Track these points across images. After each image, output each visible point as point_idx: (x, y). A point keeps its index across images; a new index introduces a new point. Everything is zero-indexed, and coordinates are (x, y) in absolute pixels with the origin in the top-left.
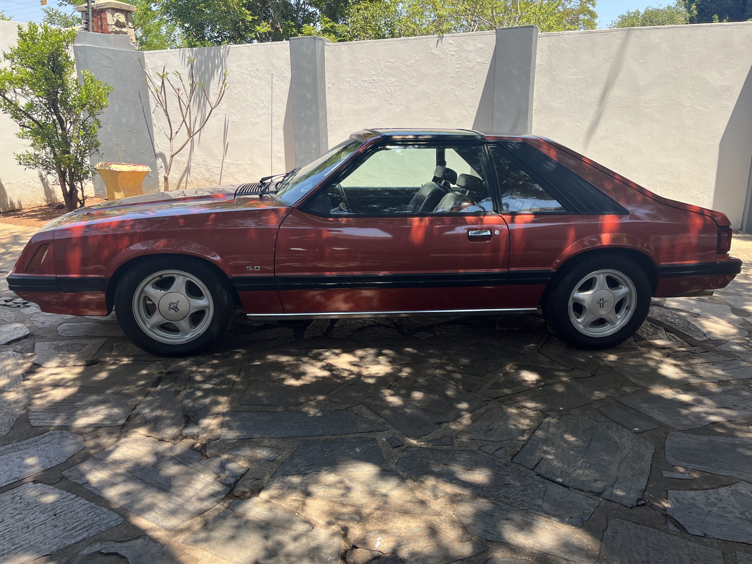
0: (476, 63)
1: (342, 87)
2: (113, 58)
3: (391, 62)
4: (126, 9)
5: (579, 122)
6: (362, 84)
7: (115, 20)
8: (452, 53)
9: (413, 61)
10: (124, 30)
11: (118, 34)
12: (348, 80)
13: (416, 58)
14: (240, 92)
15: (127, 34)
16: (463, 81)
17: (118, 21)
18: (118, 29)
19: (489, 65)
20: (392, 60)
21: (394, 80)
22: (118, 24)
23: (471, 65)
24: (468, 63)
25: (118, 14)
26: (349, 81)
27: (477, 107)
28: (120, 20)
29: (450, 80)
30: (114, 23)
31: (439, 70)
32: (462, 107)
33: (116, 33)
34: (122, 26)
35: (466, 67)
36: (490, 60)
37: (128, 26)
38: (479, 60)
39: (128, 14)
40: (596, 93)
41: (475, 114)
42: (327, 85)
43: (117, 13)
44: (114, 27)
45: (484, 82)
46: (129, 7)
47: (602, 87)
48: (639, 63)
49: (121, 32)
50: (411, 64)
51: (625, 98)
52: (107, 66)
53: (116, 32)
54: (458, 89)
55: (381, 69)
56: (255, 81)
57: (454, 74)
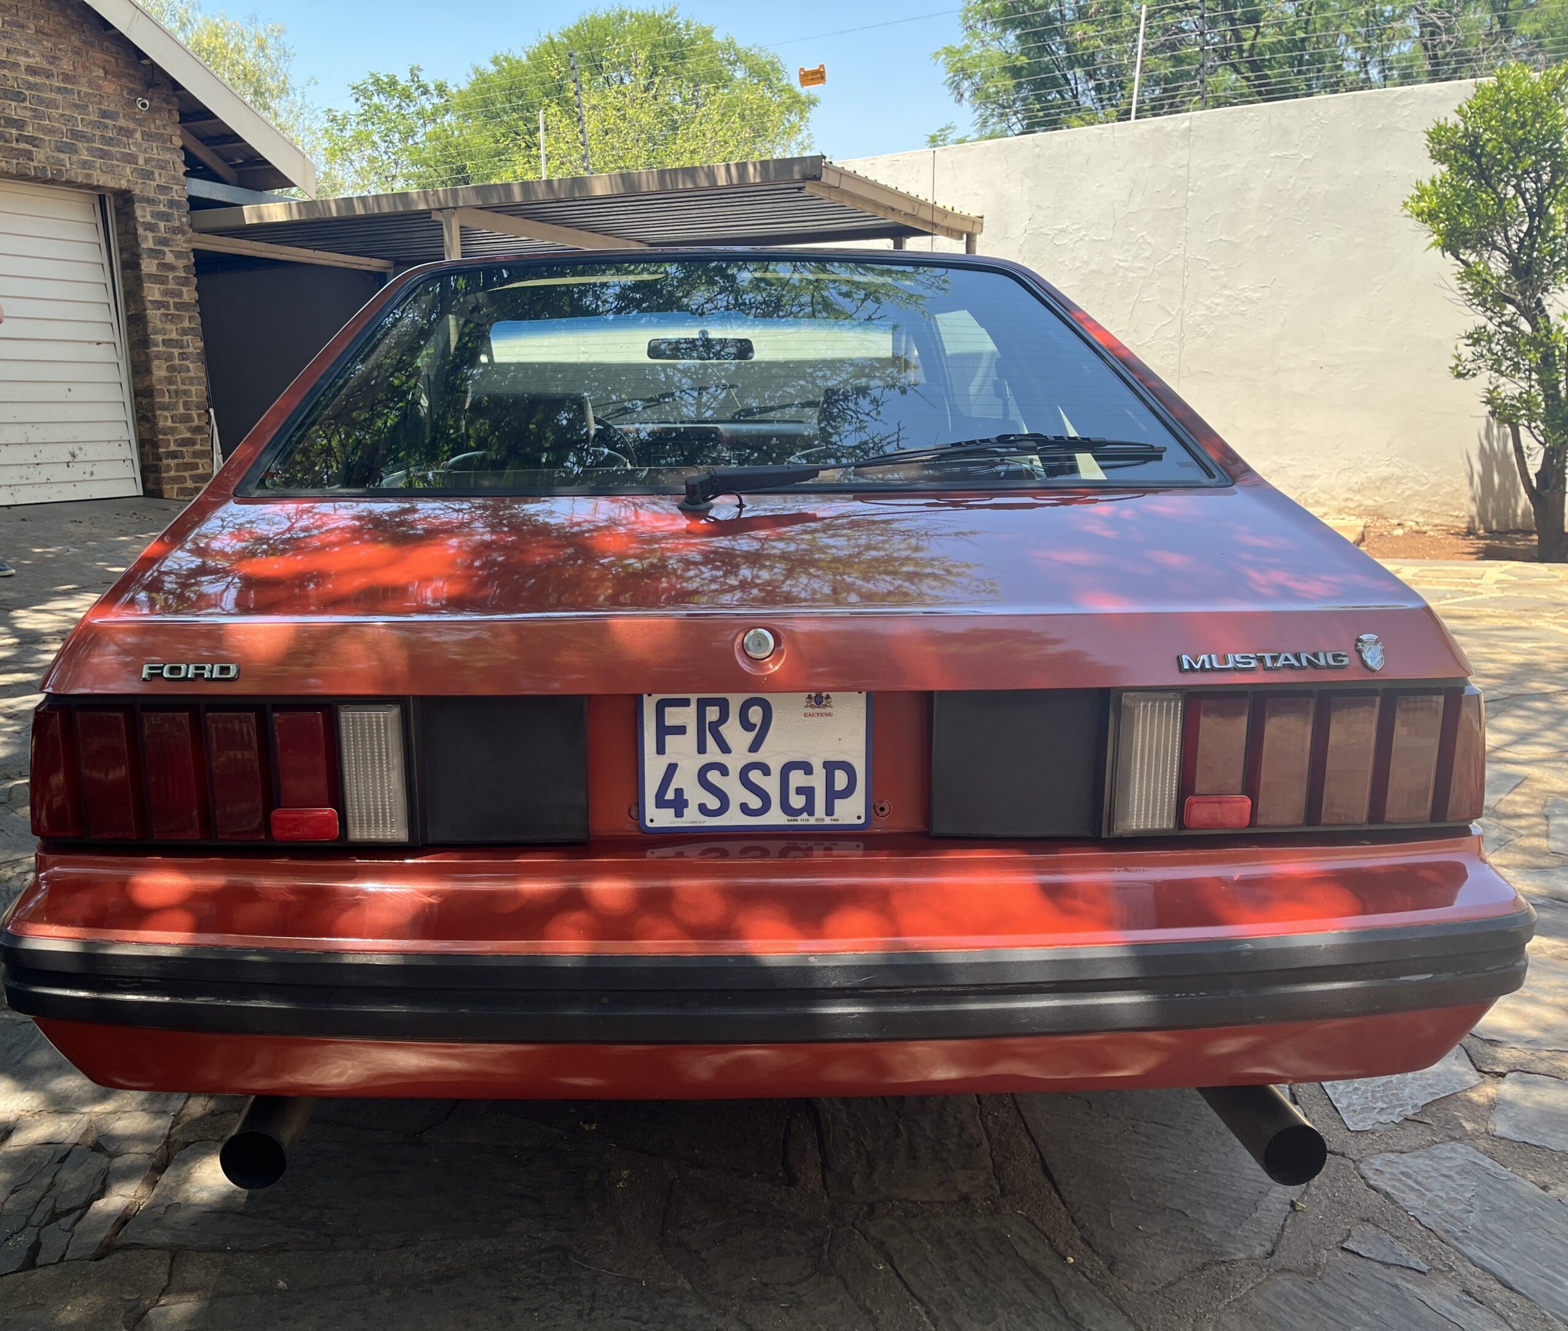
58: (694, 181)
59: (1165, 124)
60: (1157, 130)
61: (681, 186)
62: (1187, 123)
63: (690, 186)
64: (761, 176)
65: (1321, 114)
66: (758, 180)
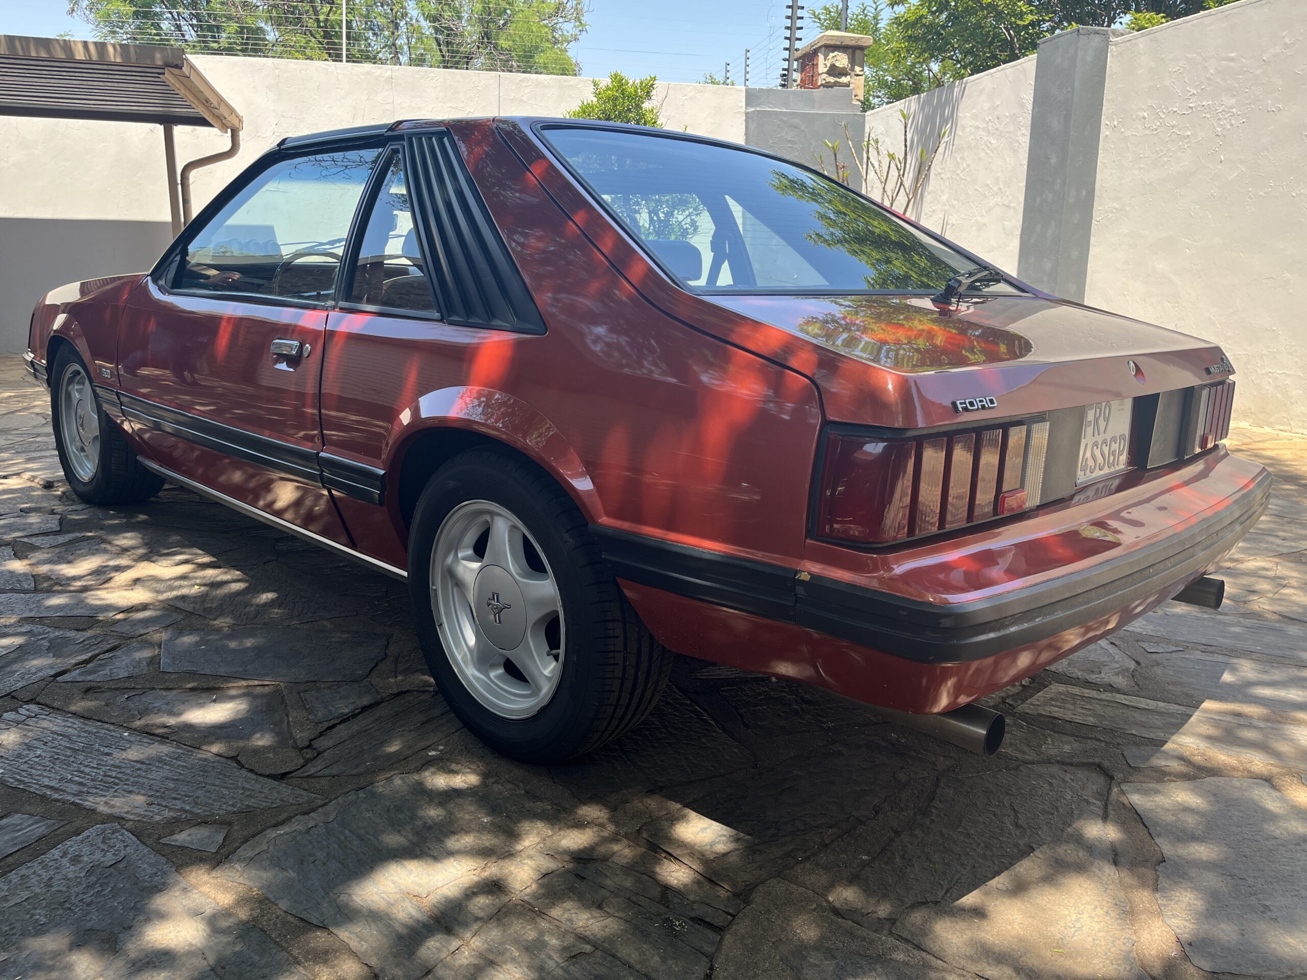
1: (1129, 134)
2: (803, 127)
3: (1232, 60)
4: (853, 43)
6: (1166, 120)
7: (829, 65)
9: (1278, 50)
10: (844, 80)
11: (832, 87)
12: (1141, 114)
13: (1287, 40)
14: (968, 166)
15: (848, 86)
17: (833, 67)
18: (832, 80)
20: (1232, 55)
21: (1233, 101)
22: (834, 71)
25: (836, 53)
26: (1144, 118)
28: (837, 64)
30: (826, 70)
33: (827, 87)
34: (843, 73)
37: (852, 73)
39: (858, 52)
42: (1104, 132)
43: (833, 52)
44: (824, 76)
46: (859, 39)
49: (836, 84)
50: (1274, 56)
52: (790, 141)
53: (828, 85)
55: (1209, 79)
56: (993, 141)
58: (48, 51)
59: (373, 70)
60: (368, 73)
61: (33, 54)
62: (389, 73)
63: (44, 55)
64: (122, 56)
65: (476, 83)
66: (119, 60)
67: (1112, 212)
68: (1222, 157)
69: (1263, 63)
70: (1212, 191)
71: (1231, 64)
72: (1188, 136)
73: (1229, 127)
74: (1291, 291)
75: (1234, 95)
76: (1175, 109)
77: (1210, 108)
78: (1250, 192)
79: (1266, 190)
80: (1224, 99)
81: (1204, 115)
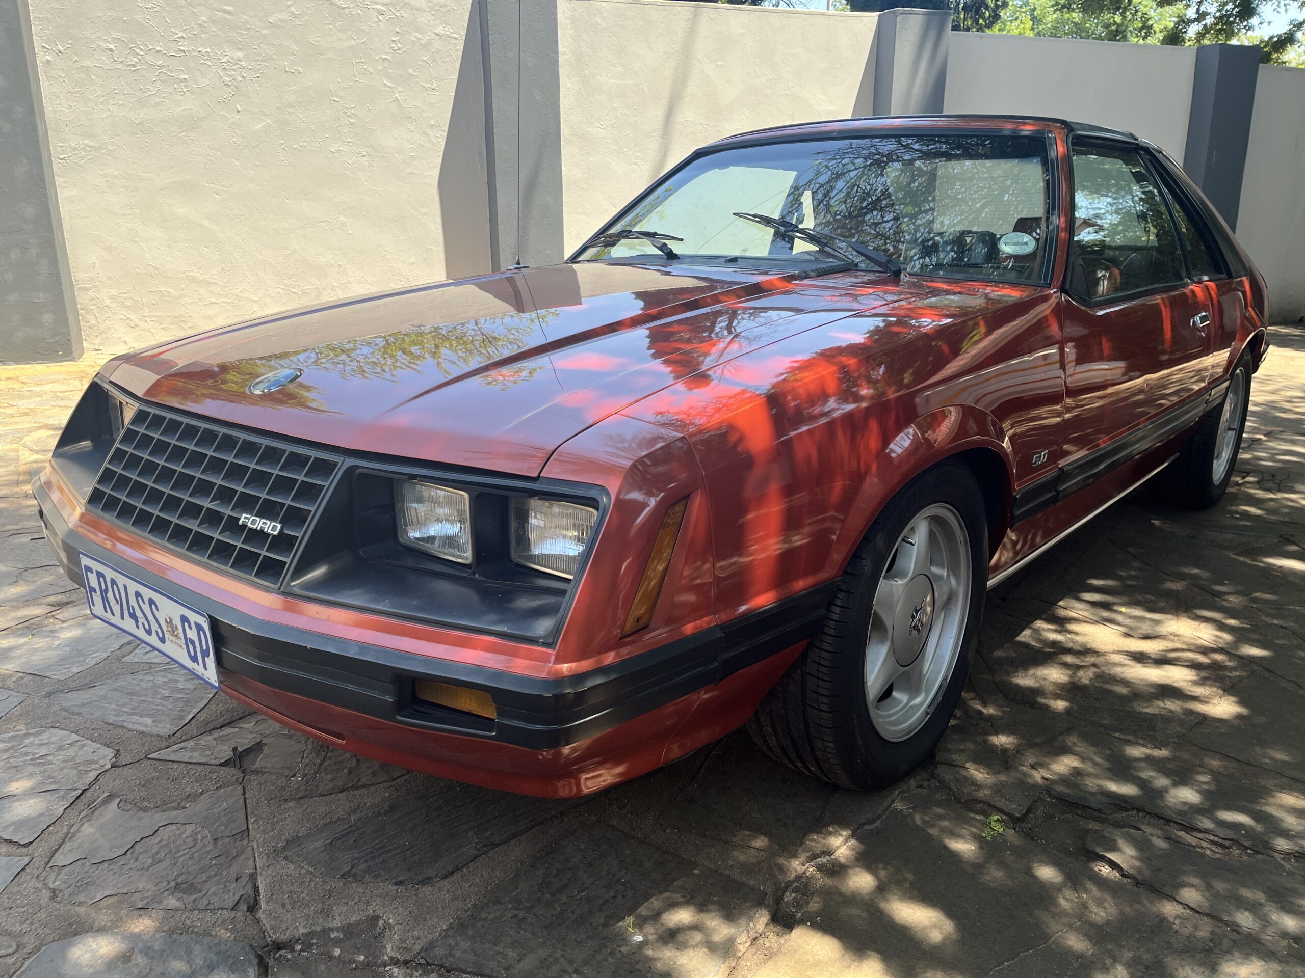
0: (433, 36)
1: (88, 63)
3: (229, 12)
5: (636, 164)
6: (148, 58)
8: (378, 6)
9: (284, 16)
12: (105, 45)
13: (293, 9)
16: (411, 71)
19: (462, 43)
20: (228, 8)
21: (240, 54)
23: (425, 39)
24: (417, 34)
26: (111, 50)
27: (446, 129)
29: (380, 67)
31: (353, 43)
32: (413, 128)
35: (414, 42)
36: (464, 33)
38: (440, 30)
40: (657, 113)
41: (443, 143)
42: (42, 55)
45: (455, 77)
47: (665, 102)
48: (717, 66)
50: (281, 21)
51: (702, 124)
54: (400, 89)
55: (201, 25)
57: (386, 53)
67: (84, 150)
68: (238, 106)
69: (269, 24)
70: (234, 139)
71: (228, 16)
72: (185, 79)
73: (240, 79)
74: (350, 232)
75: (240, 49)
76: (158, 49)
77: (209, 55)
78: (282, 144)
79: (301, 144)
80: (226, 50)
81: (202, 61)
